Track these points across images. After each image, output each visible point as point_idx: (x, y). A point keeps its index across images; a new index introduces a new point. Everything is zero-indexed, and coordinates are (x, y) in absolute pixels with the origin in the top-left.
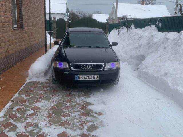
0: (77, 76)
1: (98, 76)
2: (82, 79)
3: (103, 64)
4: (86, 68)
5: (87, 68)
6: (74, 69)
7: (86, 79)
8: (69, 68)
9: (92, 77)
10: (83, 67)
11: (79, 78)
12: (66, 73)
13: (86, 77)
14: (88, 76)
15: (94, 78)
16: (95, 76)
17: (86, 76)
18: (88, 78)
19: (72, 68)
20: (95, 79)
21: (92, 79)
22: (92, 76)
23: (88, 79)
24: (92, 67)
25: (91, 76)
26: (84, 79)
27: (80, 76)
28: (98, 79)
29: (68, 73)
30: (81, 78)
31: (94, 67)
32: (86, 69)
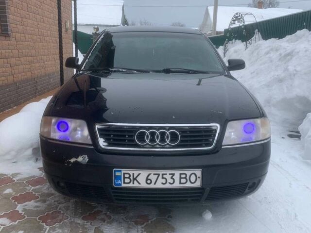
0: (118, 174)
1: (198, 173)
2: (136, 185)
3: (217, 126)
4: (152, 140)
5: (158, 141)
6: (110, 145)
7: (152, 186)
8: (90, 142)
9: (177, 177)
10: (142, 137)
11: (127, 180)
12: (80, 159)
13: (153, 178)
14: (161, 172)
15: (183, 181)
16: (188, 172)
17: (153, 172)
18: (160, 180)
19: (102, 142)
20: (188, 185)
21: (177, 185)
22: (177, 173)
23: (159, 185)
24: (174, 137)
25: (173, 175)
26: (144, 185)
27: (131, 172)
28: (198, 184)
29: (87, 159)
30: (135, 179)
31: (182, 137)
32: (153, 147)
